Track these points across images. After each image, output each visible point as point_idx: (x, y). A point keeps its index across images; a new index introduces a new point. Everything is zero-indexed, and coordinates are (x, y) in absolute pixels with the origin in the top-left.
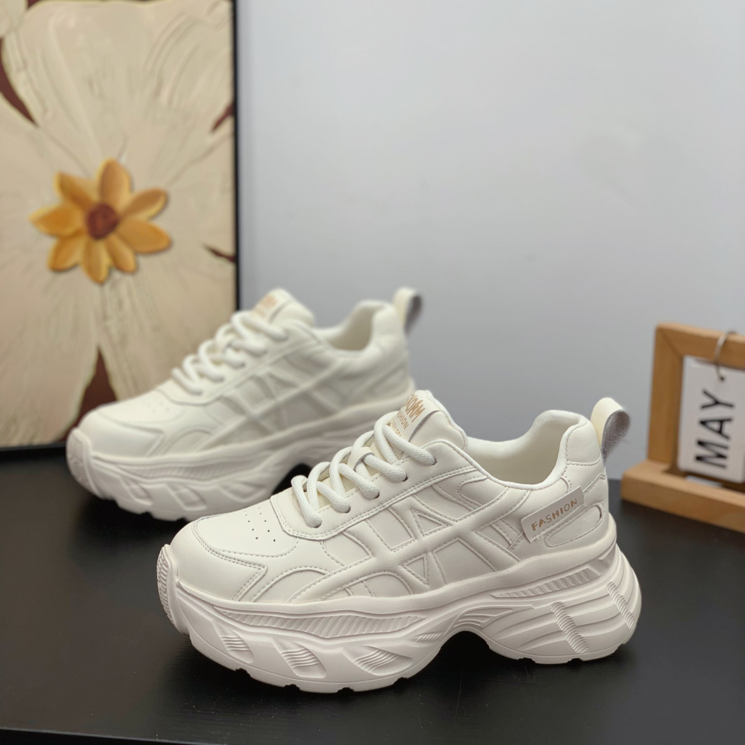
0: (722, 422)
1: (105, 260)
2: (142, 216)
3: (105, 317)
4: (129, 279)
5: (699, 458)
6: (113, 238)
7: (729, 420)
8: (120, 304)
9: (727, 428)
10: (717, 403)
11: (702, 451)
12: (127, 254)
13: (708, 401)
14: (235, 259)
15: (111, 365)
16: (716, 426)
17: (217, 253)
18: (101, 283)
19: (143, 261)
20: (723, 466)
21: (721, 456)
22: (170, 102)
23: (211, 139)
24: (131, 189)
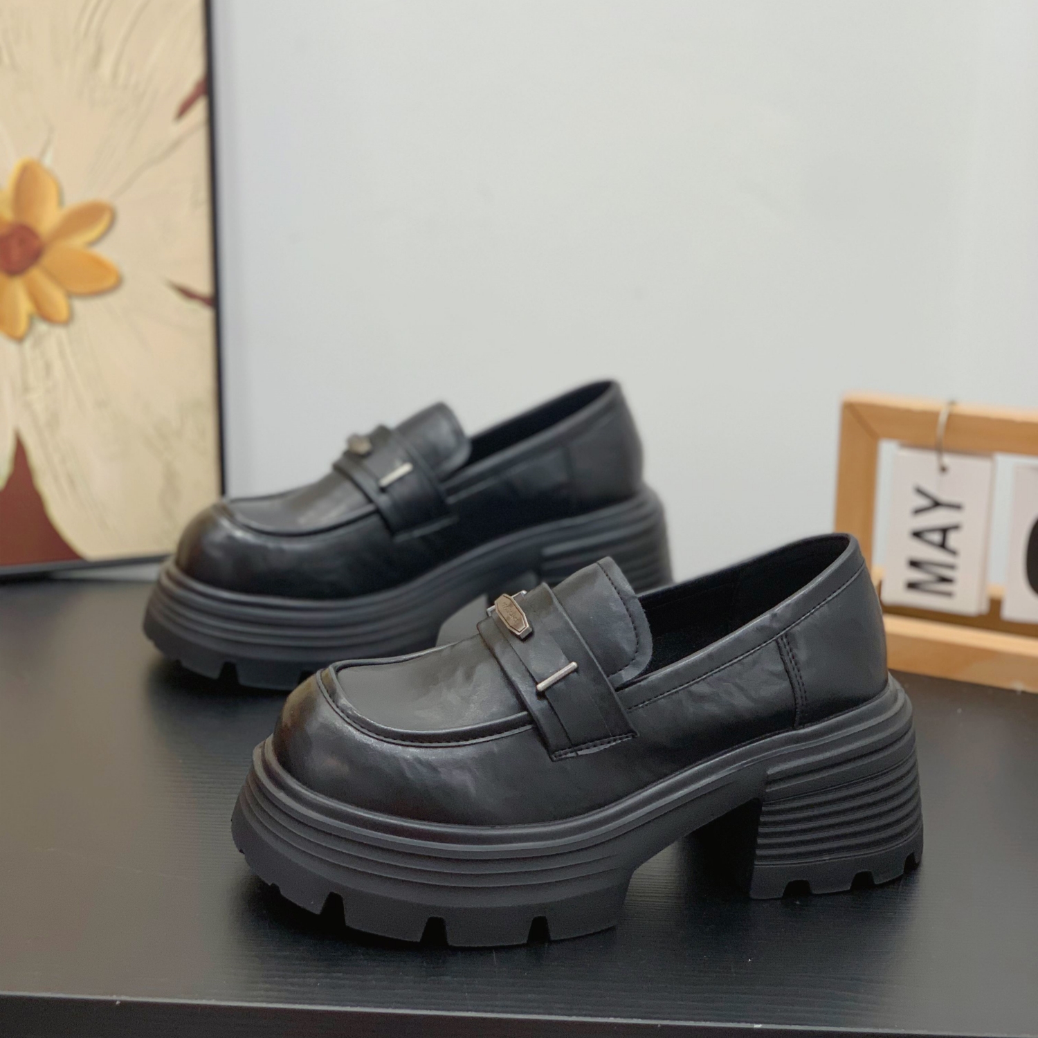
0: (944, 531)
1: (25, 306)
2: (78, 241)
3: (26, 389)
4: (60, 332)
5: (912, 586)
6: (36, 274)
7: (956, 527)
8: (48, 368)
9: (953, 540)
10: (937, 504)
11: (916, 575)
12: (56, 297)
13: (923, 502)
14: (214, 301)
15: (36, 458)
16: (936, 537)
17: (187, 294)
18: (20, 340)
19: (79, 306)
20: (948, 594)
21: (944, 580)
22: (115, 75)
23: (176, 130)
24: (61, 202)
